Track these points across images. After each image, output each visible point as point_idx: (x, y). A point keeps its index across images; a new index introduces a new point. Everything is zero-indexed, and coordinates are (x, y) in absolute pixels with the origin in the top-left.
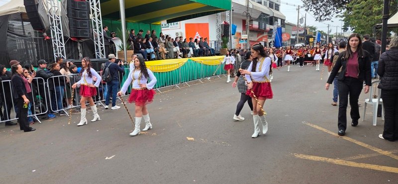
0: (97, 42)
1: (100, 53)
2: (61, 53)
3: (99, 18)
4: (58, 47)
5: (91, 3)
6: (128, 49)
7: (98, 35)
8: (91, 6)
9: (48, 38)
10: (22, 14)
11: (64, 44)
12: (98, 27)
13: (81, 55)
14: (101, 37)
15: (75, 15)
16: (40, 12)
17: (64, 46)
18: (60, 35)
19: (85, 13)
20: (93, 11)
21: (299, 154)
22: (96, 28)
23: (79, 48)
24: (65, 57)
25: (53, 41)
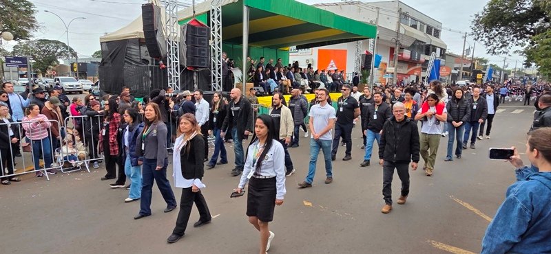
0: (215, 72)
1: (217, 84)
2: (175, 83)
3: (219, 45)
4: (173, 76)
5: (212, 29)
6: (248, 81)
7: (217, 64)
8: (211, 32)
9: (164, 66)
10: (140, 39)
11: (179, 74)
12: (217, 56)
13: (196, 86)
14: (219, 66)
15: (193, 43)
16: (158, 39)
17: (179, 76)
18: (176, 63)
19: (205, 40)
20: (214, 38)
21: (438, 242)
22: (215, 56)
23: (195, 78)
24: (179, 88)
25: (168, 69)
